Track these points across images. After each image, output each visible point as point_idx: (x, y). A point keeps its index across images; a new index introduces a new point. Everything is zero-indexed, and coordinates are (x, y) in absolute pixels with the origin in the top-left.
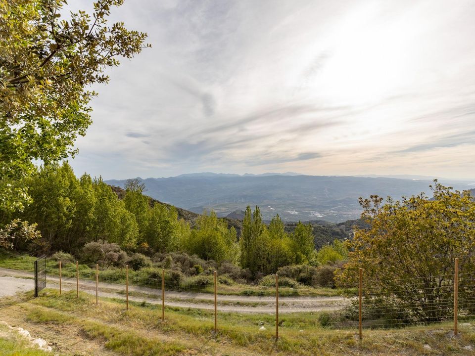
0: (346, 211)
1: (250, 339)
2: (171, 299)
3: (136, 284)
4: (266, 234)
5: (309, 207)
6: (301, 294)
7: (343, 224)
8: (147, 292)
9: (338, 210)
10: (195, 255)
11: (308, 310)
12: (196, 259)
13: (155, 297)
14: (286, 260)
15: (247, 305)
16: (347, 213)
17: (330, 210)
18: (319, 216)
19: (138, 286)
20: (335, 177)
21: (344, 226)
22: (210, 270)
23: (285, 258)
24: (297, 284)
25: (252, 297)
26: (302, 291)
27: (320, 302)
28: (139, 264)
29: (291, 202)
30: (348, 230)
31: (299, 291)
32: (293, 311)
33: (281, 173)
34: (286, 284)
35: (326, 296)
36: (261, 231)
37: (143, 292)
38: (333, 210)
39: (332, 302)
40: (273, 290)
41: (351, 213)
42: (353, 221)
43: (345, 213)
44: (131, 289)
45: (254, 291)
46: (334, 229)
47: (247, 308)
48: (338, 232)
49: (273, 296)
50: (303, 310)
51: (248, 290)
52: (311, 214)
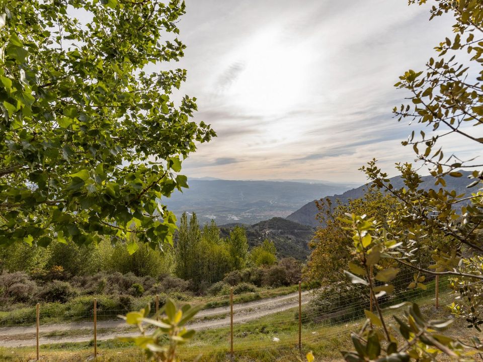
0: (259, 213)
1: (273, 353)
2: (125, 330)
3: (70, 321)
4: (203, 241)
5: (226, 211)
6: (263, 297)
7: (257, 225)
8: (89, 328)
9: (252, 212)
10: (130, 273)
11: (275, 311)
12: (131, 277)
13: (103, 332)
14: (227, 265)
15: (215, 318)
16: (260, 214)
17: (245, 213)
18: (236, 219)
19: (73, 321)
20: (249, 181)
21: (258, 227)
22: (156, 288)
23: (226, 263)
24: (254, 287)
25: (217, 309)
26: (262, 294)
27: (281, 301)
28: (62, 294)
29: (210, 206)
30: (262, 230)
31: (260, 294)
32: (262, 315)
33: (199, 177)
34: (246, 289)
35: (284, 294)
36: (198, 239)
37: (84, 328)
38: (248, 212)
39: (291, 300)
40: (236, 297)
41: (263, 215)
42: (265, 222)
43: (258, 215)
44: (64, 328)
45: (218, 302)
46: (250, 230)
47: (216, 321)
48: (253, 233)
49: (238, 304)
50: (271, 312)
51: (212, 302)
52: (228, 218)
